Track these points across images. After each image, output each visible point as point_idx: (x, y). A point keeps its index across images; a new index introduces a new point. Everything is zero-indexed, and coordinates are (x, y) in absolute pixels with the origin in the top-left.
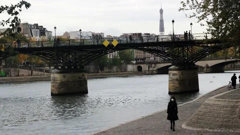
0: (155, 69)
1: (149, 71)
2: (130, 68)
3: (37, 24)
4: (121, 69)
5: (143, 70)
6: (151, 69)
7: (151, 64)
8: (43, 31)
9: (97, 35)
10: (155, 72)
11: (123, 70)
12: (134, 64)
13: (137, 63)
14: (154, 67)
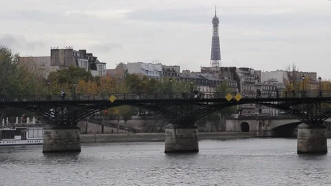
0: (269, 128)
1: (259, 131)
2: (230, 124)
3: (85, 51)
4: (217, 128)
5: (250, 129)
6: (263, 128)
7: (264, 120)
8: (93, 61)
9: (169, 70)
10: (269, 134)
11: (220, 129)
12: (236, 119)
13: (241, 118)
14: (269, 125)
